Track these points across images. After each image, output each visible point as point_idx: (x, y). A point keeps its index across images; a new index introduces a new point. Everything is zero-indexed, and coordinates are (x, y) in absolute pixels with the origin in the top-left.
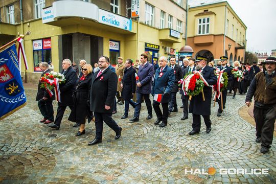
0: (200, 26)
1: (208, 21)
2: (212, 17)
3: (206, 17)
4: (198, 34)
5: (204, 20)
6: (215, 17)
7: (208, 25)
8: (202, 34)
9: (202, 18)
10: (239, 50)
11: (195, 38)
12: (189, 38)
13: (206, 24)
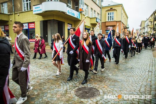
0: (109, 17)
1: (113, 14)
2: (115, 12)
3: (112, 12)
4: (108, 21)
5: (111, 13)
6: (116, 12)
7: (113, 16)
8: (110, 21)
9: (110, 12)
10: (126, 29)
11: (106, 23)
12: (103, 23)
13: (112, 15)
